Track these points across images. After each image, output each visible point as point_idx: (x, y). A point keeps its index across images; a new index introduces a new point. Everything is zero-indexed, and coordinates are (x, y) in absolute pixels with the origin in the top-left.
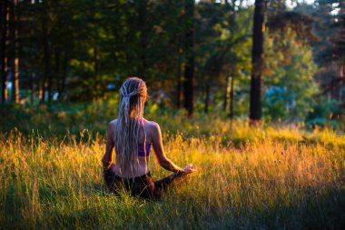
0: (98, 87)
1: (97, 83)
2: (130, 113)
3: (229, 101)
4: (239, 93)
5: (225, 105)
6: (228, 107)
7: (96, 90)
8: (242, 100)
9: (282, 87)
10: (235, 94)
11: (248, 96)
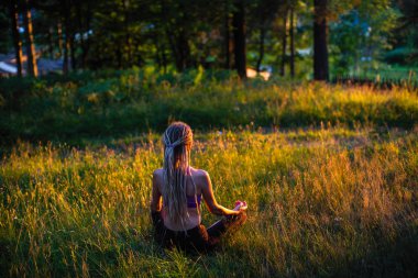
0: (130, 41)
1: (128, 36)
2: (174, 165)
3: (288, 39)
4: (301, 31)
5: (284, 44)
6: (288, 47)
7: (127, 43)
8: (304, 37)
9: (352, 21)
10: (295, 31)
11: (312, 32)
